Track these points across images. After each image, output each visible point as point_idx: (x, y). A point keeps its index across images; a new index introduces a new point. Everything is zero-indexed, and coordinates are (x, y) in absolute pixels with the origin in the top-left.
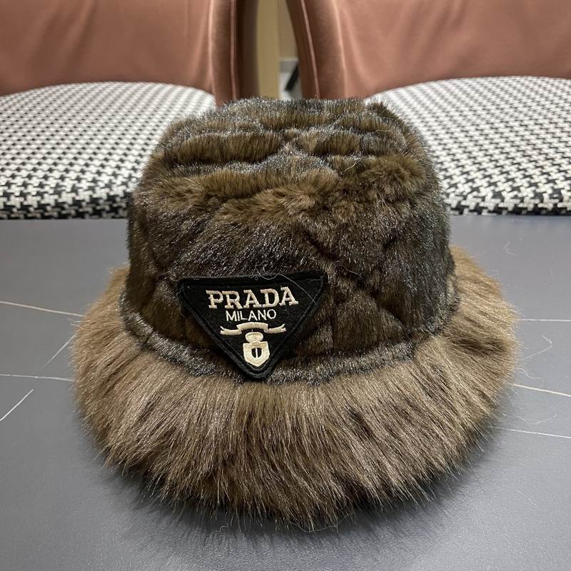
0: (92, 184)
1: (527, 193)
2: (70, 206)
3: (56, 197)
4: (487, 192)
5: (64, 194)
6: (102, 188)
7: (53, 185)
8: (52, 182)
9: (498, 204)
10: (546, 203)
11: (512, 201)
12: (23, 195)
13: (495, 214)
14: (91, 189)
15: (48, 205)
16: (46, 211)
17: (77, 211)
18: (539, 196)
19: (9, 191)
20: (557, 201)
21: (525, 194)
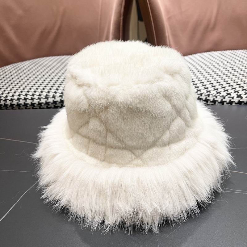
0: (61, 95)
2: (52, 103)
3: (46, 100)
5: (49, 99)
7: (45, 95)
12: (32, 99)
15: (43, 103)
16: (41, 106)
17: (54, 106)
19: (26, 98)
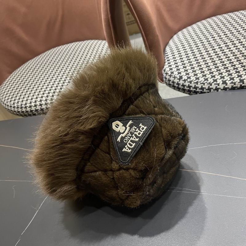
4: (220, 81)
9: (225, 86)
11: (230, 84)
18: (242, 81)
21: (236, 81)
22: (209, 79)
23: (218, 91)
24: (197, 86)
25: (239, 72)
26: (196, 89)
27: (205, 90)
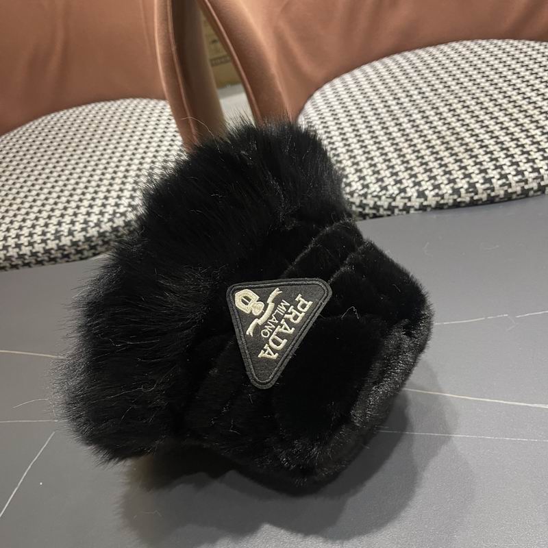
0: (84, 226)
1: (447, 189)
2: (69, 247)
3: (57, 241)
4: (412, 192)
5: (63, 238)
6: (93, 227)
7: (53, 232)
8: (52, 229)
9: (422, 203)
10: (463, 198)
11: (434, 198)
12: (31, 244)
13: (420, 212)
14: (84, 230)
15: (52, 249)
16: (51, 254)
17: (76, 250)
18: (456, 191)
19: (19, 242)
20: (473, 194)
21: (444, 191)
22: (389, 187)
23: (408, 212)
24: (365, 202)
25: (450, 173)
26: (364, 209)
27: (381, 210)
